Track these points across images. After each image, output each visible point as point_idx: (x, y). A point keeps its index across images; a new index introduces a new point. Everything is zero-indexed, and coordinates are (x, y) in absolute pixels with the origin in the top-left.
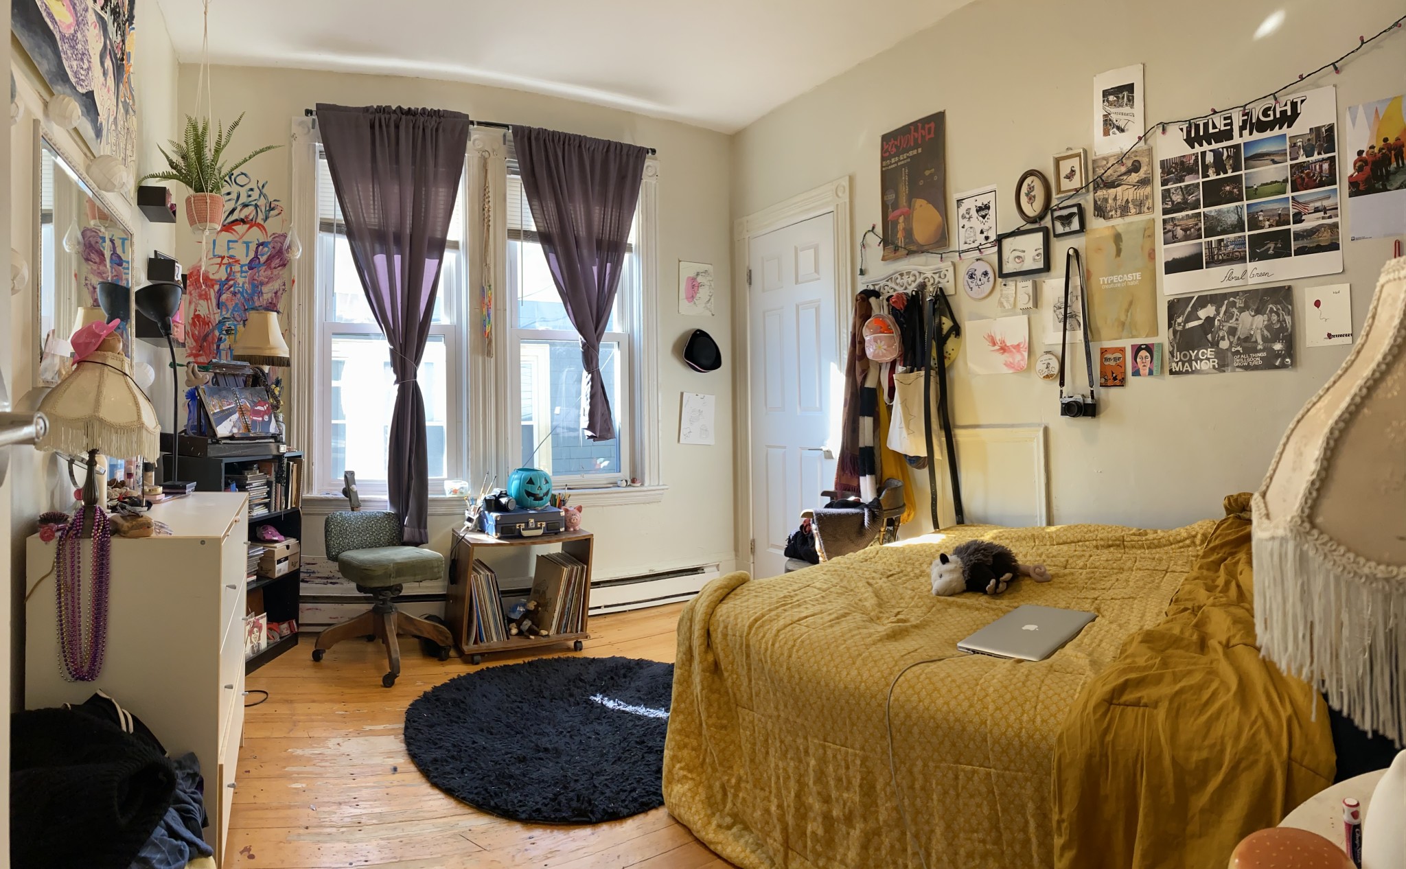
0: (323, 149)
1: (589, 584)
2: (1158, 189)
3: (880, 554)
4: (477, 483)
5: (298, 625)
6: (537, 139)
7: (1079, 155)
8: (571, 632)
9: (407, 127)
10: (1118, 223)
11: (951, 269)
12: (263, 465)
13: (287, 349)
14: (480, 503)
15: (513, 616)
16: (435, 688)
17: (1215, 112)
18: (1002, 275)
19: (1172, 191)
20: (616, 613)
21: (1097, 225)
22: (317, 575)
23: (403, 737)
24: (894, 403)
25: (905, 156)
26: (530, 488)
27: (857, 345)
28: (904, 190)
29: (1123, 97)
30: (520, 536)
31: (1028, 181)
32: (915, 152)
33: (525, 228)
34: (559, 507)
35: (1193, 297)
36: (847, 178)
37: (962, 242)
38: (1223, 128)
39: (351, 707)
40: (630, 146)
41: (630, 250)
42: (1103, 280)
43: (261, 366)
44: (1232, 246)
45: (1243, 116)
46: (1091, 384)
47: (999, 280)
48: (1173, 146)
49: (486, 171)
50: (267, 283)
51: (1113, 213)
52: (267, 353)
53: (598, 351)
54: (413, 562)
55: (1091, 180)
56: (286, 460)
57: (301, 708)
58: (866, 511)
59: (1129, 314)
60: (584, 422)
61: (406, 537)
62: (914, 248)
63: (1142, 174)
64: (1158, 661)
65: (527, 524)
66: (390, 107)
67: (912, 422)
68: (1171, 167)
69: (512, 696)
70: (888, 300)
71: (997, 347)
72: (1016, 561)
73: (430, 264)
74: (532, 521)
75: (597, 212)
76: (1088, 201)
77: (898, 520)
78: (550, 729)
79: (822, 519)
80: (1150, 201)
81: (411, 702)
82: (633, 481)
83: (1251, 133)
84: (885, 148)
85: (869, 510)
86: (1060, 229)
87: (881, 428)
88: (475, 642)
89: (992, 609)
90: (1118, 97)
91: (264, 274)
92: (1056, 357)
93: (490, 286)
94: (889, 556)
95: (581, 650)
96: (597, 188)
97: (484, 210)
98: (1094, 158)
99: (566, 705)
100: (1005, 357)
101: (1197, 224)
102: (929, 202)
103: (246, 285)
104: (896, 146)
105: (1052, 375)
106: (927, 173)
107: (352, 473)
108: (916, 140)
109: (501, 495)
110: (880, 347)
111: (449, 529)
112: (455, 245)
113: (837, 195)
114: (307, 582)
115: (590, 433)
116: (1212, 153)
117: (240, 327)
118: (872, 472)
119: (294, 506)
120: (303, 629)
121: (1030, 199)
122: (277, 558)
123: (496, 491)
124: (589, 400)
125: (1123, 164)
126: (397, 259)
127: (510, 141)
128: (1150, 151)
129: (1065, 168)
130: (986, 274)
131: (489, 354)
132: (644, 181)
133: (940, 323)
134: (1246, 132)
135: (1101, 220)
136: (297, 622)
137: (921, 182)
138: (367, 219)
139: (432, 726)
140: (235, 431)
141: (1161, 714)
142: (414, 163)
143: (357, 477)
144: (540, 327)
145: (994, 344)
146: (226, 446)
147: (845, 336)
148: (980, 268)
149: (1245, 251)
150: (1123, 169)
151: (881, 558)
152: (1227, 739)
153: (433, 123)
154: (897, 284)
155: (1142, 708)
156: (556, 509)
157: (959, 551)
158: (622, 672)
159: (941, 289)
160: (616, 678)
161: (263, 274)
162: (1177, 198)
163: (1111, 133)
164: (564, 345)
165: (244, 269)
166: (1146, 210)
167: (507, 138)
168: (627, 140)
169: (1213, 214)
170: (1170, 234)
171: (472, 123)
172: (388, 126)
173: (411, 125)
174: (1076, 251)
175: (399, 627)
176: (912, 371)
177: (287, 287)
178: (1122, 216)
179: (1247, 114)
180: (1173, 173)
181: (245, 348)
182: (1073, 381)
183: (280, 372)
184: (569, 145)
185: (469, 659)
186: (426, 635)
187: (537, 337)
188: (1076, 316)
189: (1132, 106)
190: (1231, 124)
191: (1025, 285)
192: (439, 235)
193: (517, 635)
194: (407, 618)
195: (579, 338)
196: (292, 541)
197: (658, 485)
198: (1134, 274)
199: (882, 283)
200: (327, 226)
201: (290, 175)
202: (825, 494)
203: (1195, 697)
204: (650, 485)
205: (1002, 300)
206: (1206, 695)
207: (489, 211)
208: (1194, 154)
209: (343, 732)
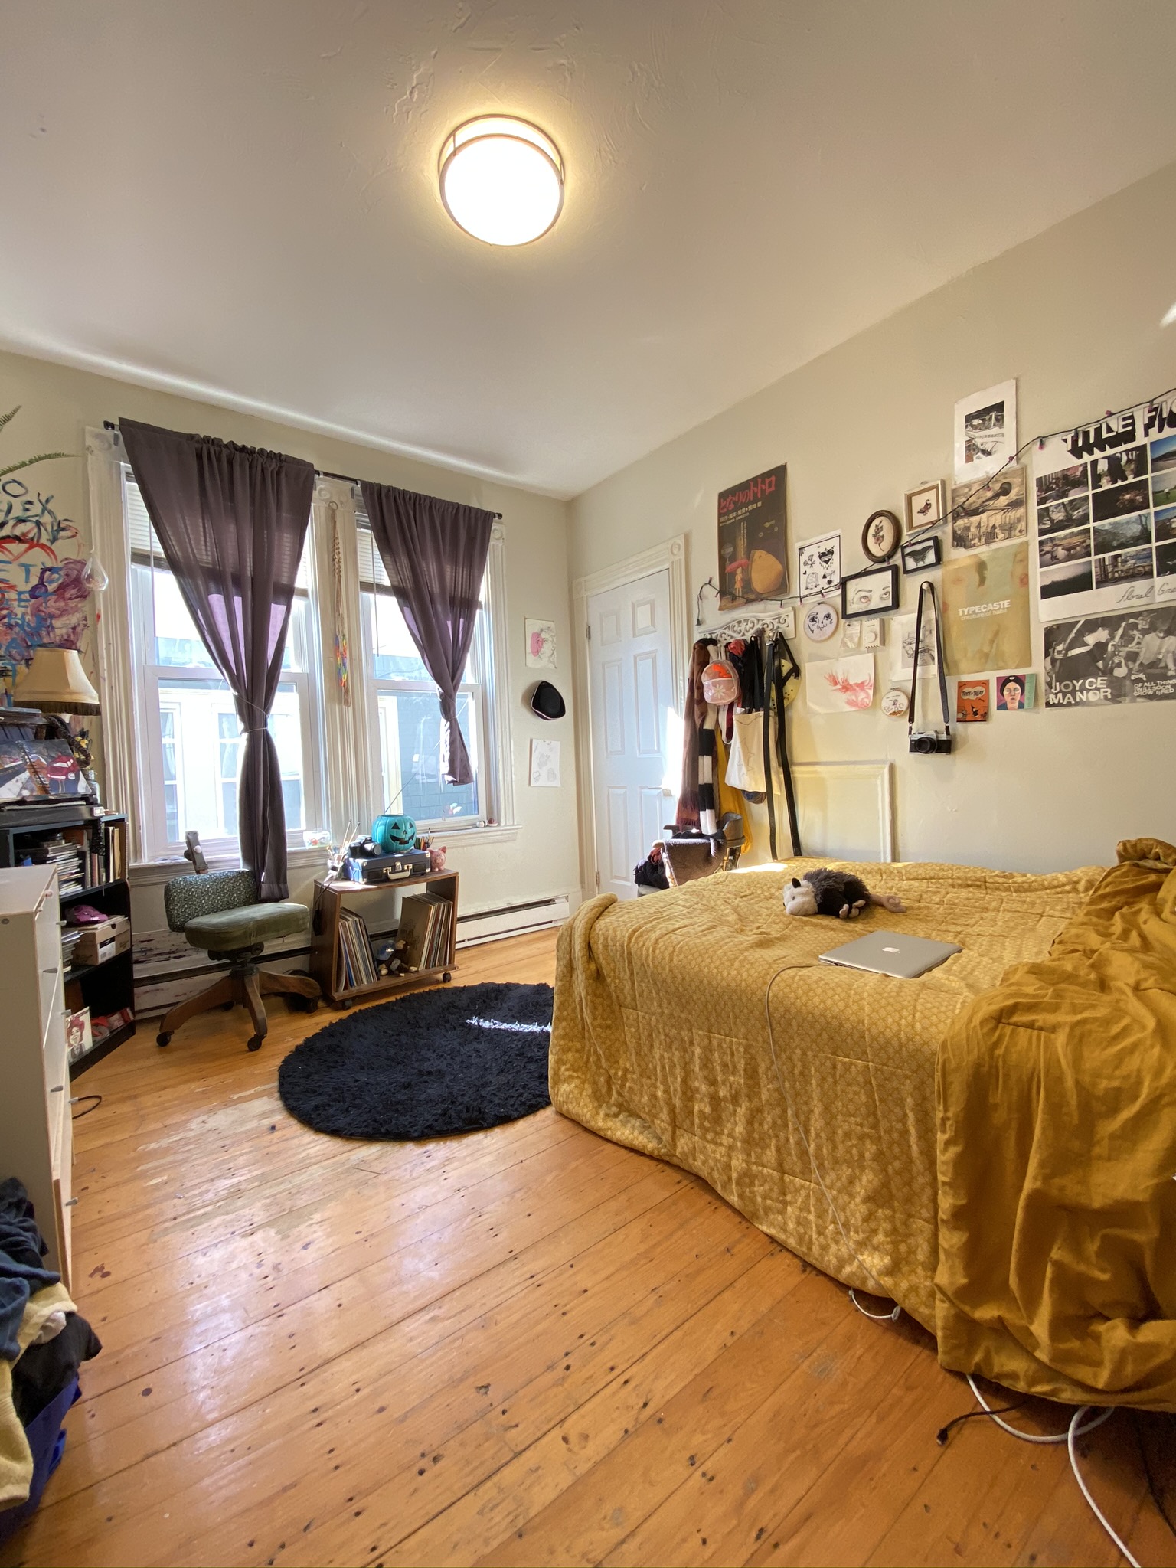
0: (131, 470)
1: (455, 919)
2: (1034, 508)
3: (729, 879)
4: (339, 832)
5: (134, 1013)
6: (387, 496)
7: (936, 487)
8: (440, 965)
9: (242, 465)
10: (982, 551)
11: (791, 615)
12: (70, 833)
13: (95, 693)
14: (344, 851)
15: (383, 957)
16: (308, 1040)
17: (1110, 414)
18: (845, 616)
19: (1051, 509)
20: (479, 946)
21: (958, 556)
22: (155, 952)
23: (277, 1095)
24: (732, 742)
25: (744, 510)
26: (395, 833)
27: (696, 691)
28: (742, 543)
29: (990, 419)
30: (387, 880)
31: (876, 522)
32: (754, 506)
33: (377, 581)
34: (424, 849)
35: (1078, 622)
36: (683, 536)
37: (803, 587)
38: (1121, 430)
39: (213, 1081)
40: (477, 510)
41: (481, 608)
42: (963, 611)
43: (59, 715)
44: (1134, 561)
45: (1150, 412)
46: (947, 718)
47: (843, 621)
48: (1056, 459)
49: (335, 522)
50: (60, 616)
51: (976, 541)
52: (68, 699)
53: (454, 700)
54: (275, 917)
55: (949, 510)
56: (103, 826)
57: (148, 1100)
58: (712, 841)
59: (995, 645)
60: (445, 767)
61: (264, 894)
62: (752, 597)
63: (1013, 495)
64: (1050, 991)
65: (394, 867)
66: (220, 440)
67: (751, 759)
68: (1051, 483)
69: (389, 1032)
70: (726, 646)
71: (839, 687)
72: (867, 890)
73: (277, 610)
74: (399, 864)
75: (448, 571)
76: (946, 534)
77: (739, 850)
78: (430, 1054)
79: (672, 849)
80: (1023, 523)
81: (283, 1059)
82: (490, 822)
83: (1161, 430)
84: (723, 504)
85: (715, 840)
86: (911, 564)
87: (718, 767)
88: (346, 988)
89: (847, 931)
90: (984, 420)
91: (54, 605)
92: (906, 694)
93: (344, 636)
94: (738, 881)
95: (449, 981)
96: (448, 548)
97: (334, 560)
98: (954, 487)
99: (443, 1031)
100: (845, 696)
101: (1084, 541)
102: (769, 552)
103: (28, 617)
104: (734, 502)
105: (899, 712)
106: (767, 525)
107: (195, 834)
108: (755, 495)
109: (366, 841)
110: (719, 690)
111: (311, 880)
112: (304, 593)
113: (672, 553)
114: (142, 962)
115: (451, 778)
116: (1106, 460)
117: (22, 668)
118: (711, 807)
119: (118, 878)
120: (139, 1017)
121: (878, 539)
122: (99, 940)
123: (361, 838)
124: (448, 747)
125: (989, 488)
126: (237, 601)
127: (357, 495)
128: (1023, 472)
129: (918, 503)
130: (828, 616)
131: (346, 703)
132: (491, 543)
133: (780, 666)
134: (1154, 431)
135: (962, 550)
136: (132, 1009)
137: (761, 535)
138: (198, 556)
139: (308, 1077)
140: (26, 793)
141: (1061, 1039)
142: (253, 503)
143: (200, 838)
144: (396, 677)
145: (836, 683)
146: (14, 814)
147: (682, 682)
148: (822, 611)
149: (1152, 565)
150: (989, 494)
151: (730, 882)
152: (1144, 1073)
153: (273, 465)
154: (735, 632)
155: (1036, 1032)
156: (421, 852)
157: (809, 877)
158: (493, 995)
159: (780, 634)
160: (488, 1001)
161: (52, 605)
162: (1058, 516)
163: (975, 458)
164: (420, 695)
165: (23, 597)
166: (1017, 533)
167: (356, 492)
168: (474, 504)
169: (1106, 528)
170: (1049, 555)
171: (318, 473)
172: (219, 460)
173: (247, 464)
174: (931, 585)
175: (262, 987)
176: (750, 712)
177: (89, 622)
178: (987, 542)
179: (1156, 409)
180: (1053, 489)
181: (30, 692)
182: (925, 715)
183: (86, 722)
184: (420, 504)
185: (341, 1006)
186: (293, 990)
187: (394, 688)
188: (929, 650)
189: (1001, 426)
190: (1133, 424)
191: (875, 623)
192: (285, 581)
193: (387, 974)
194: (271, 976)
195: (435, 688)
196: (118, 919)
197: (513, 825)
198: (1001, 602)
199: (719, 632)
200: (141, 558)
201: (87, 492)
202: (667, 827)
203: (1101, 1029)
204: (505, 825)
205: (845, 640)
206: (1115, 1029)
207: (339, 562)
208: (1081, 465)
209: (206, 1108)
